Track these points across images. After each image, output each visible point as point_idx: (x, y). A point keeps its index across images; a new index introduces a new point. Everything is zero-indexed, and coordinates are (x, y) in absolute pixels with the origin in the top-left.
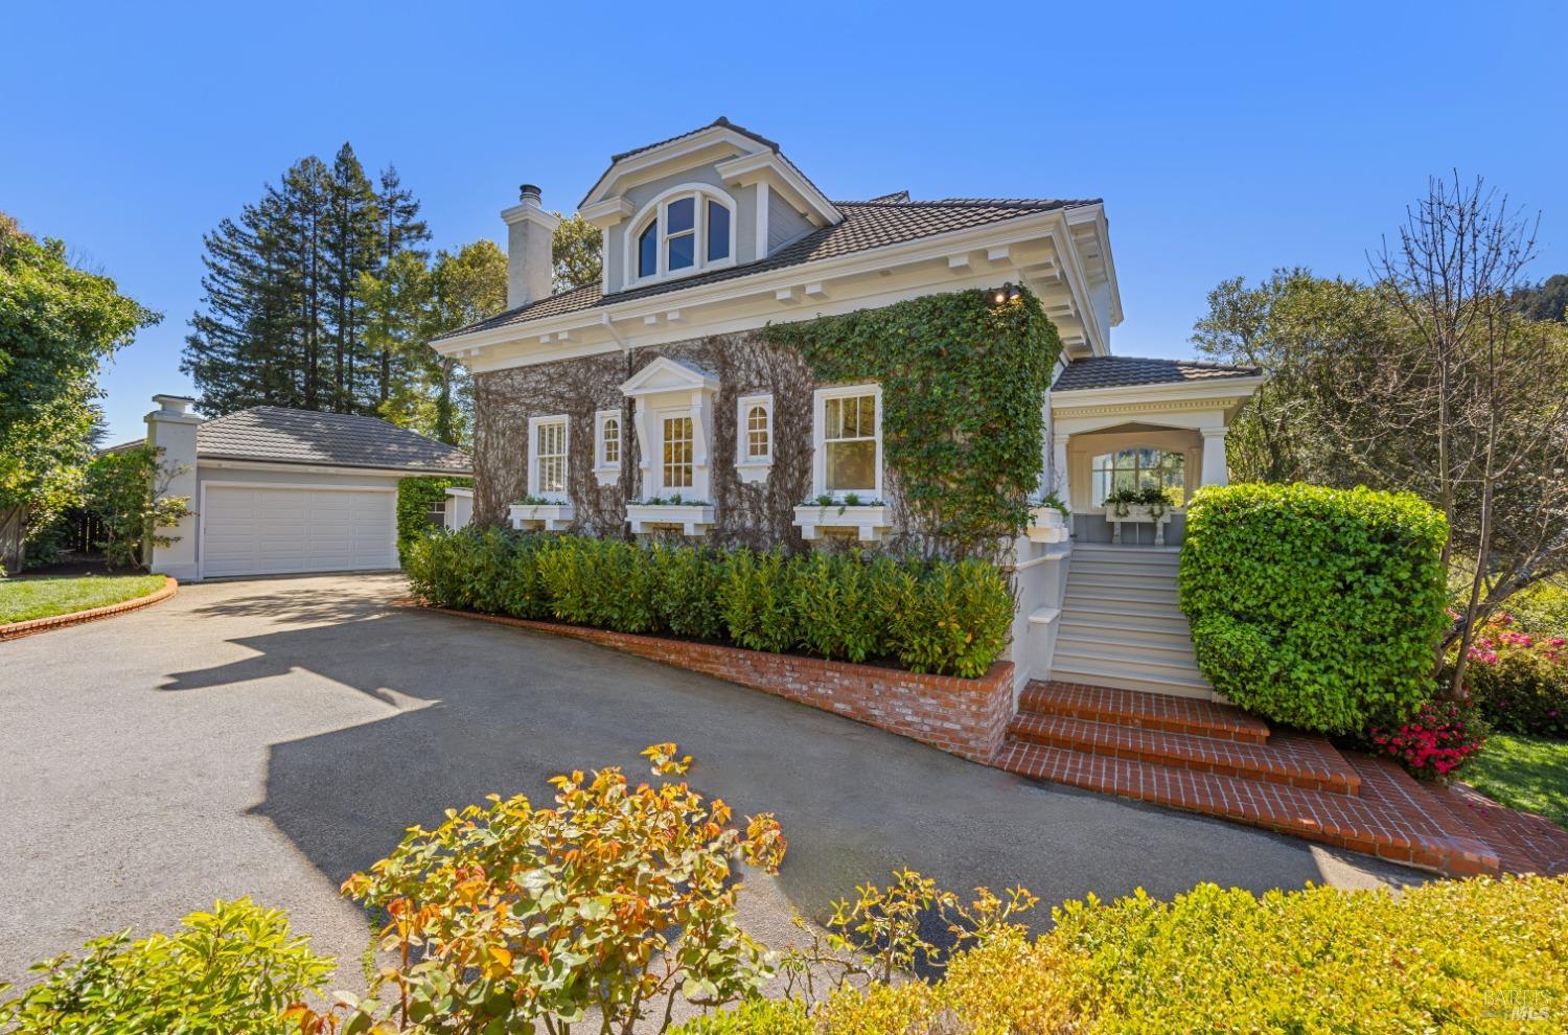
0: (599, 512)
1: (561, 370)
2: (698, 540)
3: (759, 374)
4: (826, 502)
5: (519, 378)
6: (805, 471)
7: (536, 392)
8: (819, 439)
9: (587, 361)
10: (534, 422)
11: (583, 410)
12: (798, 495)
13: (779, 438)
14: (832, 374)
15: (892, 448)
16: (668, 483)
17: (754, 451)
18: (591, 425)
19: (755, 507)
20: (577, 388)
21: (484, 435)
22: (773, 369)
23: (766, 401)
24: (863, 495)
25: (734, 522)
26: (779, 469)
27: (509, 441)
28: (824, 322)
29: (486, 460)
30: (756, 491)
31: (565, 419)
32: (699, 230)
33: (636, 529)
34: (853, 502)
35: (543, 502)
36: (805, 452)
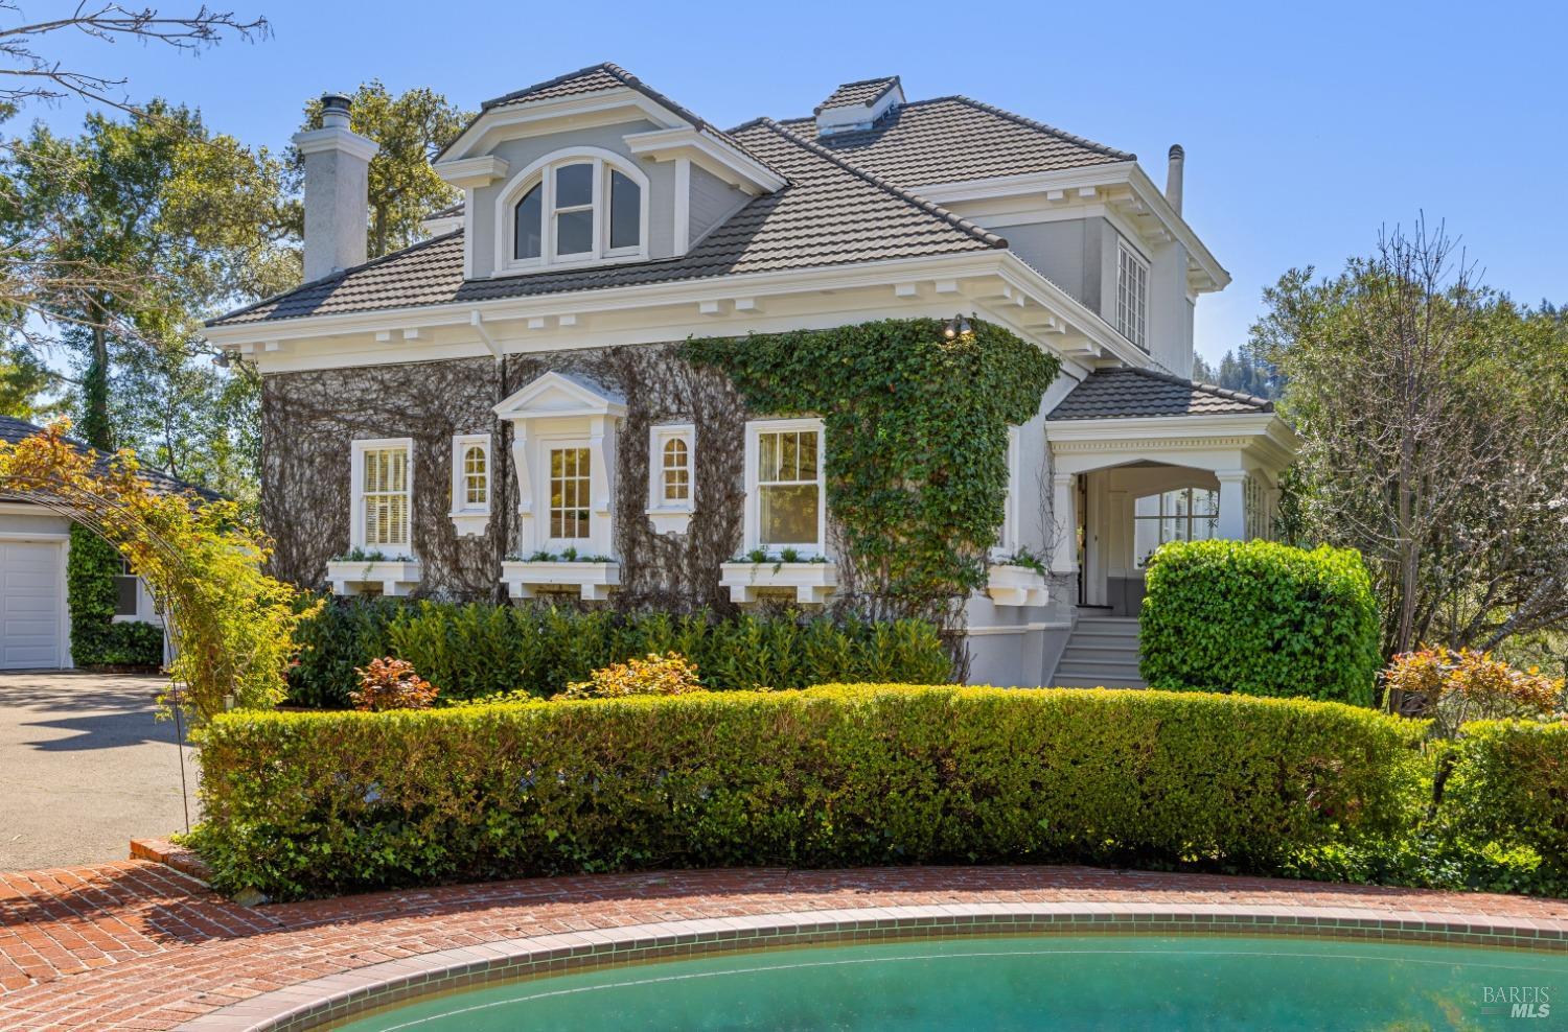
0: (458, 570)
1: (401, 377)
2: (598, 605)
3: (677, 397)
4: (759, 558)
5: (334, 385)
6: (734, 520)
7: (362, 404)
8: (751, 483)
9: (440, 366)
10: (359, 447)
11: (433, 432)
12: (725, 549)
13: (703, 480)
14: (764, 403)
15: (837, 495)
16: (555, 533)
17: (670, 495)
18: (447, 453)
19: (672, 564)
20: (425, 402)
21: (278, 461)
22: (695, 393)
23: (686, 432)
24: (803, 549)
25: (645, 584)
26: (702, 517)
27: (320, 472)
28: (759, 341)
29: (282, 499)
30: (674, 544)
31: (408, 444)
32: (599, 205)
33: (516, 591)
34: (790, 558)
35: (379, 558)
36: (735, 498)
